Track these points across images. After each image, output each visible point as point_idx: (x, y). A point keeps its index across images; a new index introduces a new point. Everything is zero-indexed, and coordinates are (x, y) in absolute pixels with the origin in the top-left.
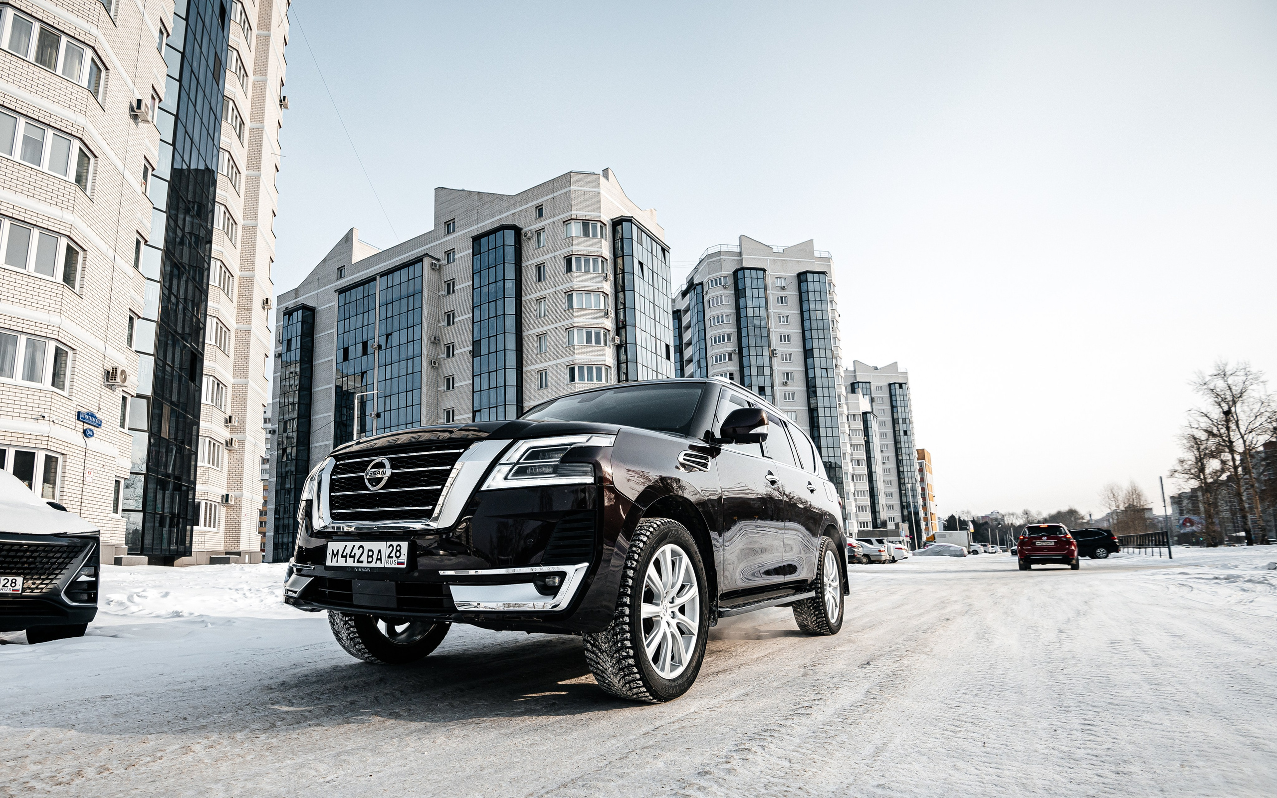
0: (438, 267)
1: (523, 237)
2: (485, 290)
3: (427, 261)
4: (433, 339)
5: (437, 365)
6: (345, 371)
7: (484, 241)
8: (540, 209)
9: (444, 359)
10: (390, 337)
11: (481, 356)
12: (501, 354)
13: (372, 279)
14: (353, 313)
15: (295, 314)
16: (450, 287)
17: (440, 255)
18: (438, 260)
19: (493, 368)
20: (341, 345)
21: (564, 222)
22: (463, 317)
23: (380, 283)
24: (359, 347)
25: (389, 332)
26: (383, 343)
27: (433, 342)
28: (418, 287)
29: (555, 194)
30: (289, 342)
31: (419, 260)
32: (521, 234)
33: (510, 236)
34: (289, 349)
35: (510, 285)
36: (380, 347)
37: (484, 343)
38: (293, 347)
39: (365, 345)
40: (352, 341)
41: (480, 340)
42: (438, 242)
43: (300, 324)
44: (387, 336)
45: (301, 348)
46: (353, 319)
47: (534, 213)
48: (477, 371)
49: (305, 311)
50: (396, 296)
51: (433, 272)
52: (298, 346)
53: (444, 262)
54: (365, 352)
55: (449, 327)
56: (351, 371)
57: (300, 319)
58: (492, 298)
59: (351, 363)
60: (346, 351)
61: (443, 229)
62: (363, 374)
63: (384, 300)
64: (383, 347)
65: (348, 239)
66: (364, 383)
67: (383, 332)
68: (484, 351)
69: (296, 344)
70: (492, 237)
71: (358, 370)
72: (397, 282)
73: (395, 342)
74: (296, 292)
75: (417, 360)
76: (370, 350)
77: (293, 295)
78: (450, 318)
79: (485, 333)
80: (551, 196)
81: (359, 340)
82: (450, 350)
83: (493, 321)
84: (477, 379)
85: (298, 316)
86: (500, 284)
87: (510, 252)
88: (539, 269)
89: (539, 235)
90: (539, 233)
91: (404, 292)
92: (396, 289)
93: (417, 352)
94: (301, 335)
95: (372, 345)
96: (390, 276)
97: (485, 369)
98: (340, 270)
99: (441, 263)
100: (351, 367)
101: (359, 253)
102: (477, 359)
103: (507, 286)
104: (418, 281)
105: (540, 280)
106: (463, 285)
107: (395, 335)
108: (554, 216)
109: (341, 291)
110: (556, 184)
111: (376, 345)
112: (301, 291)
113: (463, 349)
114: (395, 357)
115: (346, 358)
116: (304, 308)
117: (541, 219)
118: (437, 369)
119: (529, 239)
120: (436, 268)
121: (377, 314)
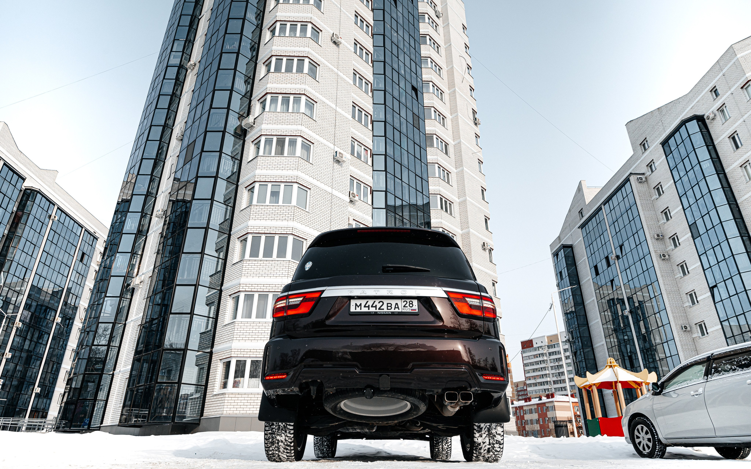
0: (644, 179)
1: (707, 121)
2: (685, 179)
3: (633, 179)
4: (656, 237)
5: (667, 257)
6: (599, 284)
7: (672, 141)
8: (715, 91)
9: (673, 250)
10: (623, 246)
11: (700, 236)
12: (719, 228)
13: (599, 209)
14: (593, 239)
15: (560, 253)
16: (659, 189)
17: (643, 169)
18: (643, 174)
19: (715, 242)
20: (592, 265)
21: (742, 88)
22: (676, 210)
23: (606, 209)
24: (604, 262)
25: (621, 243)
26: (619, 253)
27: (657, 239)
28: (632, 201)
29: (724, 71)
30: (561, 273)
31: (627, 180)
32: (704, 119)
33: (693, 127)
34: (562, 279)
35: (708, 166)
36: (618, 257)
37: (700, 223)
38: (564, 277)
39: (607, 258)
40: (598, 260)
41: (695, 222)
42: (639, 161)
43: (564, 259)
44: (621, 247)
45: (569, 275)
46: (594, 243)
47: (711, 96)
48: (701, 251)
49: (565, 249)
50: (618, 214)
51: (640, 185)
52: (567, 274)
53: (648, 173)
54: (609, 265)
55: (669, 222)
56: (603, 282)
57: (563, 256)
58: (694, 182)
59: (601, 275)
60: (596, 267)
61: (640, 149)
62: (612, 281)
63: (611, 221)
64: (621, 257)
65: (580, 189)
66: (614, 289)
67: (617, 245)
68: (702, 230)
69: (565, 273)
70: (677, 135)
71: (608, 280)
72: (616, 203)
73: (628, 250)
74: (559, 237)
75: (648, 258)
76: (611, 262)
77: (558, 241)
78: (666, 213)
79: (697, 215)
80: (721, 74)
81: (603, 257)
82: (675, 239)
83: (701, 202)
84: (703, 258)
85: (562, 254)
86: (697, 168)
87: (698, 139)
88: (734, 138)
89: (722, 111)
90: (721, 110)
91: (623, 209)
92: (617, 209)
93: (646, 251)
94: (567, 266)
95: (612, 257)
96: (610, 202)
97: (708, 246)
98: (581, 212)
99: (646, 175)
100: (603, 279)
101: (589, 196)
102: (698, 240)
103: (704, 167)
104: (630, 196)
105: (737, 147)
106: (668, 185)
107: (626, 244)
108: (730, 89)
109: (582, 226)
110: (721, 63)
111: (614, 256)
112: (562, 237)
113: (685, 237)
114: (631, 262)
115: (597, 274)
116: (565, 247)
117: (719, 97)
118: (669, 260)
119: (713, 119)
120: (642, 179)
121: (609, 234)
